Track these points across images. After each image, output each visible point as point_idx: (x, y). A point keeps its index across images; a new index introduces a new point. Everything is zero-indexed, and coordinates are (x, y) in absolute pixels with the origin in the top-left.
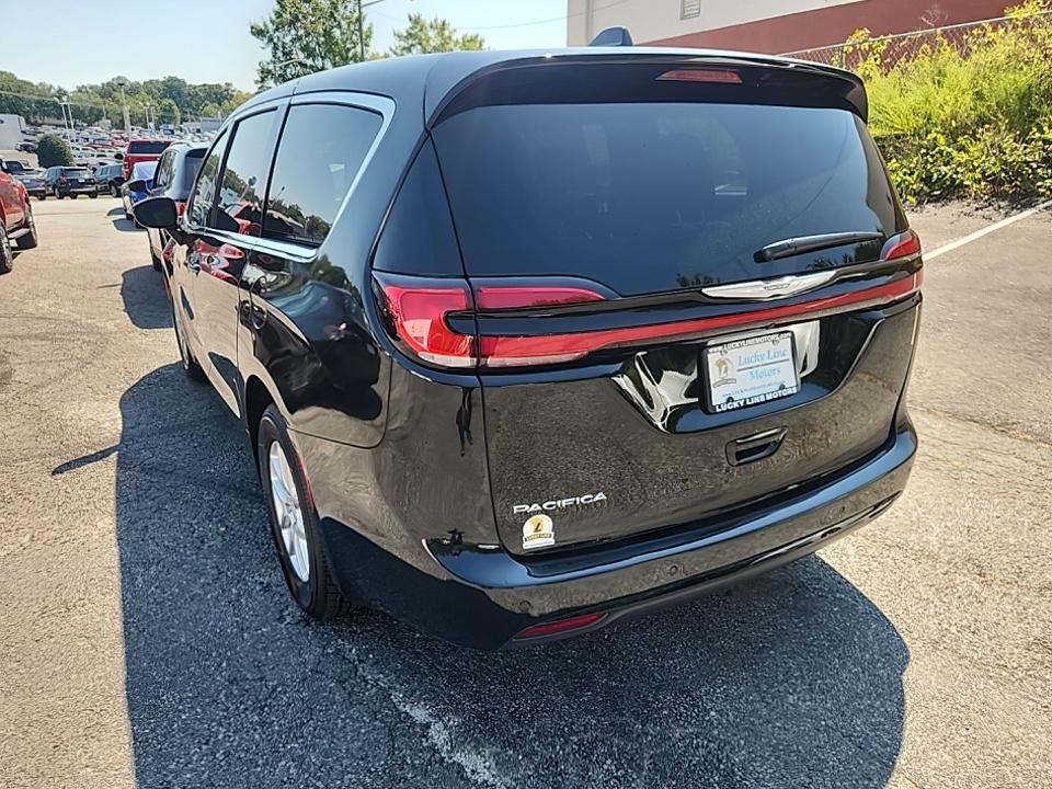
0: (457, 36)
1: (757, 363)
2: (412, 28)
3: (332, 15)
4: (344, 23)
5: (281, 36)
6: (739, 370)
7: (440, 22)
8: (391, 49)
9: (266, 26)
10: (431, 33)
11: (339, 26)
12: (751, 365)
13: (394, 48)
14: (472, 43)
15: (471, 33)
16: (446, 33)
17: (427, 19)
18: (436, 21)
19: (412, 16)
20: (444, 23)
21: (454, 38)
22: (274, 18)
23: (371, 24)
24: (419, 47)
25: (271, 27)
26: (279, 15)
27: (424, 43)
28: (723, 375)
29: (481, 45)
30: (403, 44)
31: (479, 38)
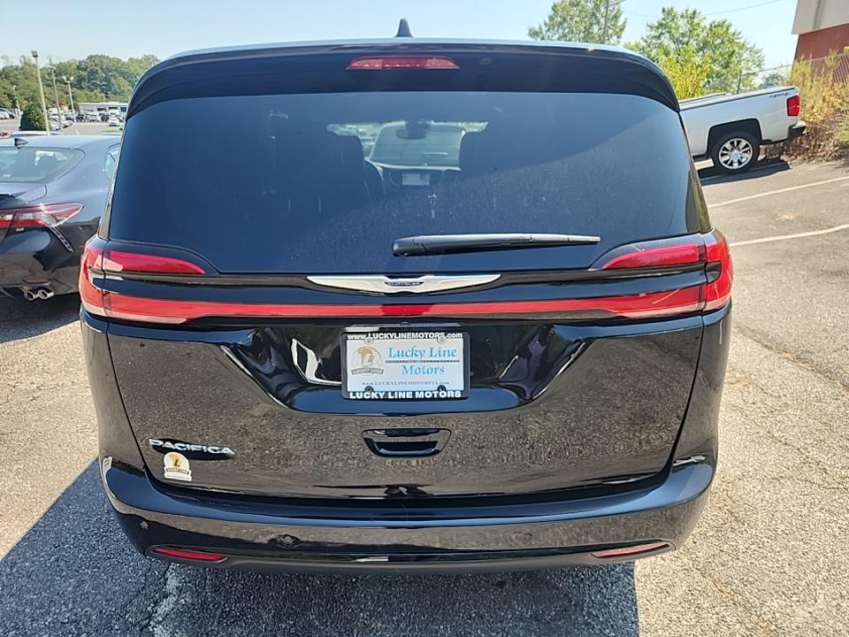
0: (707, 23)
1: (414, 358)
2: (664, 19)
3: (593, 14)
4: (602, 20)
5: (551, 35)
6: (387, 362)
7: (690, 12)
8: (642, 38)
9: (540, 28)
10: (682, 22)
11: (598, 22)
12: (405, 359)
13: (645, 38)
14: (719, 28)
15: (719, 19)
16: (696, 21)
17: (679, 10)
18: (687, 11)
19: (666, 9)
20: (694, 13)
21: (702, 25)
22: (548, 21)
23: (626, 19)
24: (668, 35)
25: (544, 29)
26: (551, 18)
27: (673, 31)
28: (366, 363)
29: (728, 29)
30: (654, 33)
31: (727, 23)
